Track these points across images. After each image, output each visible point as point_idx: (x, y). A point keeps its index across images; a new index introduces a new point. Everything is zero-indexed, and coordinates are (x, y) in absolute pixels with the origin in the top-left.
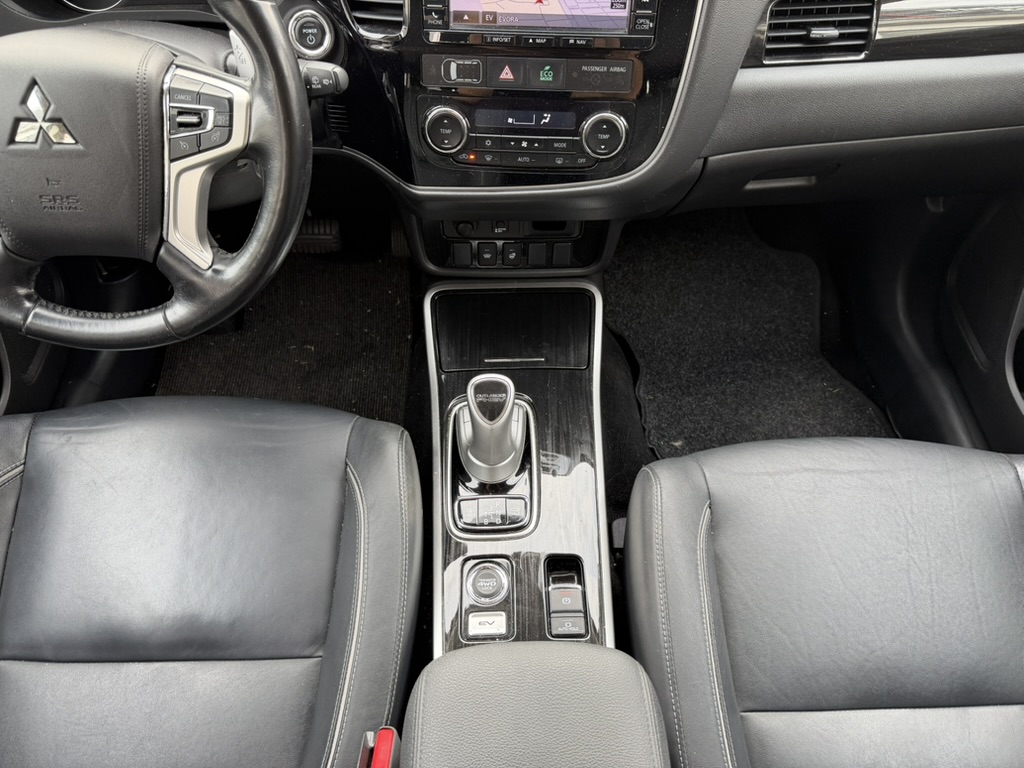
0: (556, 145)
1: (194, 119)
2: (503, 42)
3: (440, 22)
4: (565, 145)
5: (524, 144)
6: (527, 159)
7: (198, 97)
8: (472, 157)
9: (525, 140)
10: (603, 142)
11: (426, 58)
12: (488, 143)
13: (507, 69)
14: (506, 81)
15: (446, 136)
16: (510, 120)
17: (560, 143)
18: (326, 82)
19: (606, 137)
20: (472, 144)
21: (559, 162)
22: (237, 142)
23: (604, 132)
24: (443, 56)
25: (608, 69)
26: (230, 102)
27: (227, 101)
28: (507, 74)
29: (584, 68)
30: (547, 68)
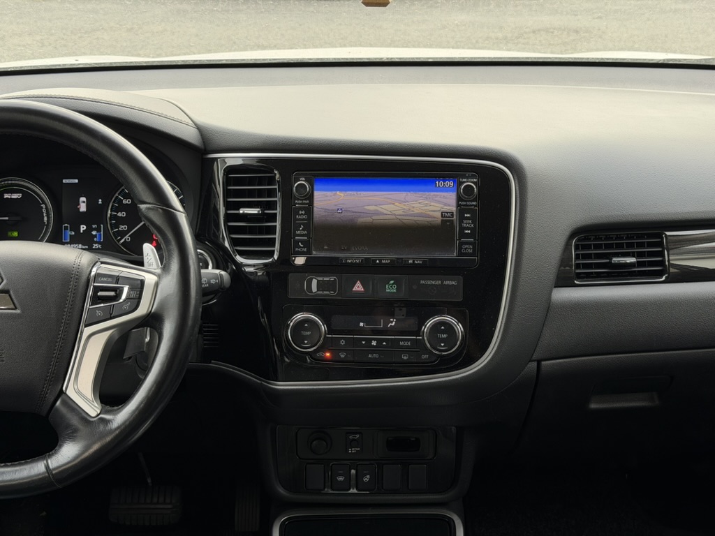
0: (401, 343)
1: (112, 294)
2: (356, 263)
3: (305, 250)
4: (409, 343)
5: (374, 343)
6: (376, 356)
7: (117, 279)
8: (328, 354)
9: (375, 339)
10: (443, 340)
11: (292, 277)
12: (343, 343)
13: (358, 284)
14: (357, 292)
15: (305, 338)
16: (362, 324)
17: (405, 341)
18: (213, 281)
19: (445, 336)
20: (327, 344)
21: (405, 358)
22: (142, 310)
23: (443, 332)
24: (307, 275)
25: (442, 283)
26: (142, 282)
27: (139, 282)
28: (358, 287)
29: (423, 282)
30: (392, 282)
